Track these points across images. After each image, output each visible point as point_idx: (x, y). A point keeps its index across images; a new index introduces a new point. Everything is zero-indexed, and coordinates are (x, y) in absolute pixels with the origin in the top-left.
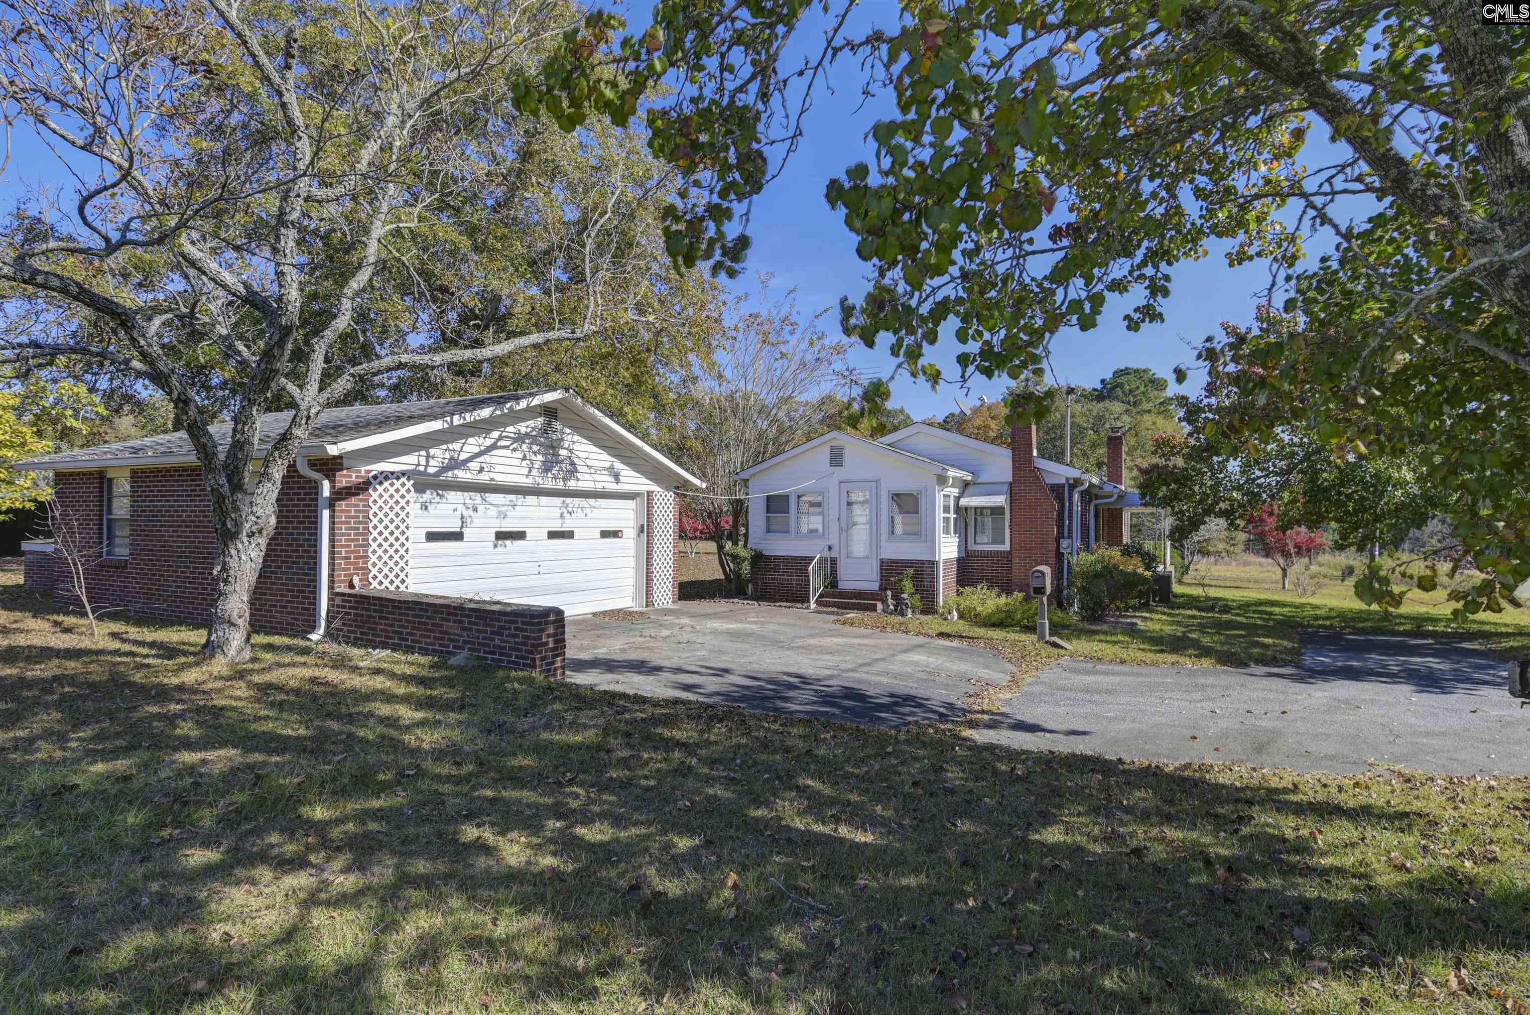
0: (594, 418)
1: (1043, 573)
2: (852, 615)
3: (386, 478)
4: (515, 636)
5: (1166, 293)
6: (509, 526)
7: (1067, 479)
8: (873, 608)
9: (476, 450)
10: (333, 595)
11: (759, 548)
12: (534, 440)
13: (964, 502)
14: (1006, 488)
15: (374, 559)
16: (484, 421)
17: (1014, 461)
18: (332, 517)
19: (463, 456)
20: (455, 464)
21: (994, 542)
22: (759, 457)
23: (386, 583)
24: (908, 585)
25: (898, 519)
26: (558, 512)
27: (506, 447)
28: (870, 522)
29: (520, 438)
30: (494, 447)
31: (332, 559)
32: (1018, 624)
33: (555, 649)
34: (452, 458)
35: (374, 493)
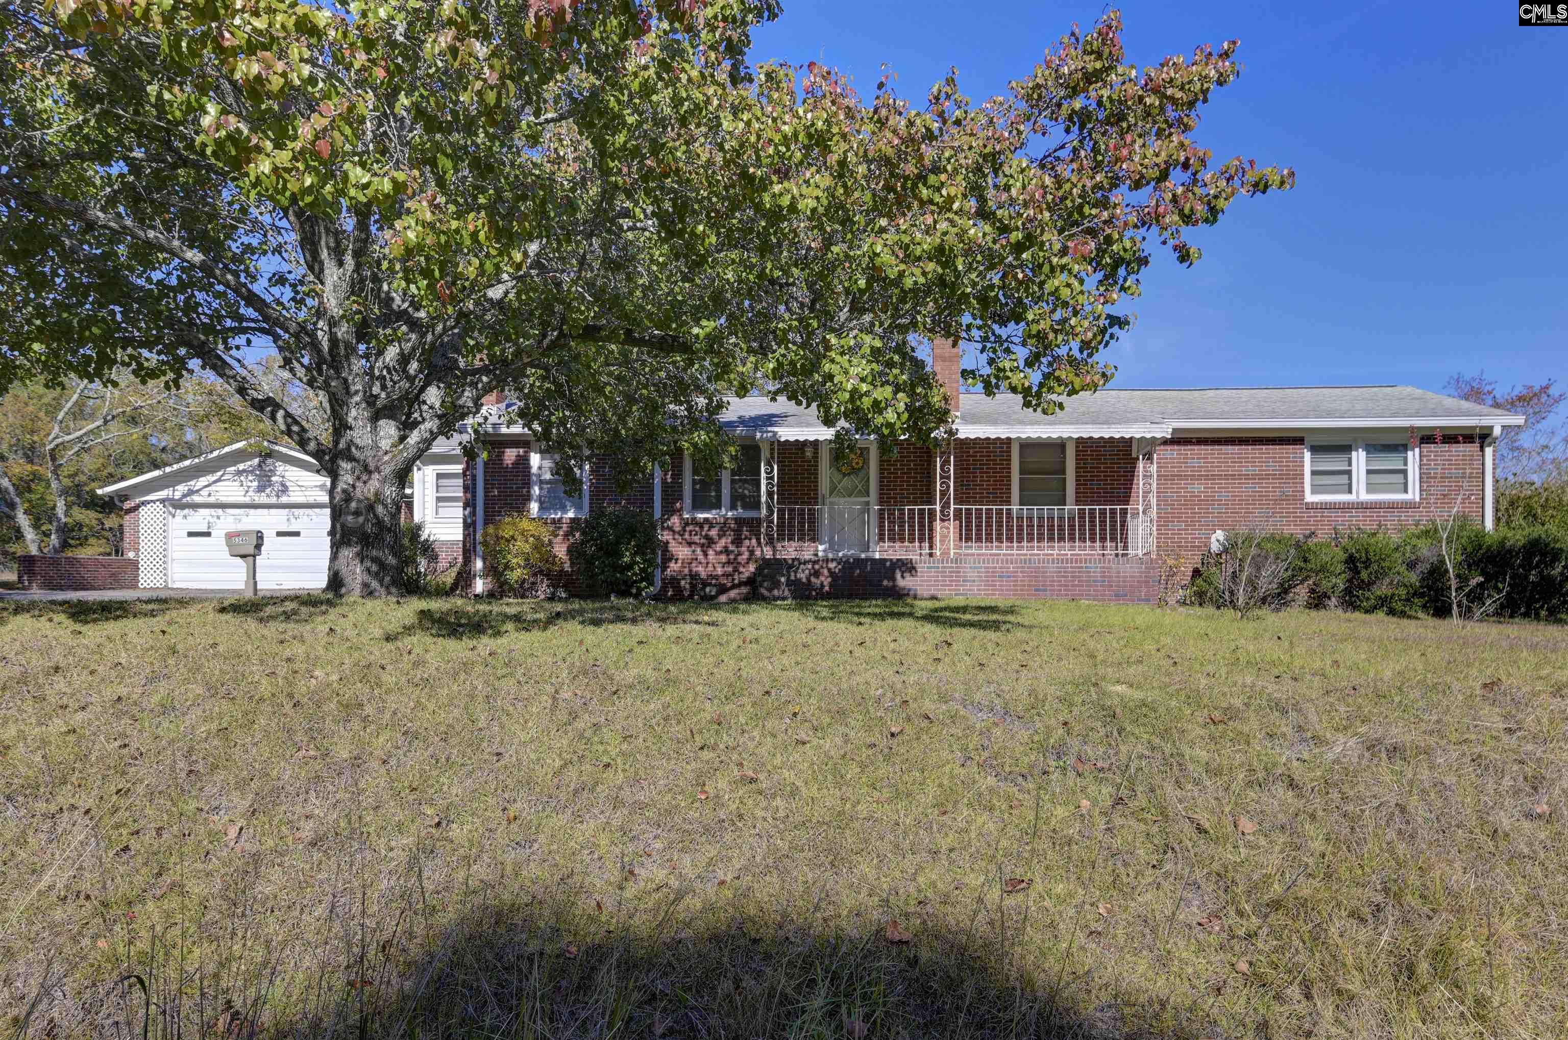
3: (149, 503)
9: (205, 483)
12: (251, 473)
19: (196, 488)
20: (192, 493)
27: (228, 480)
29: (239, 473)
30: (219, 480)
34: (189, 490)
35: (143, 511)
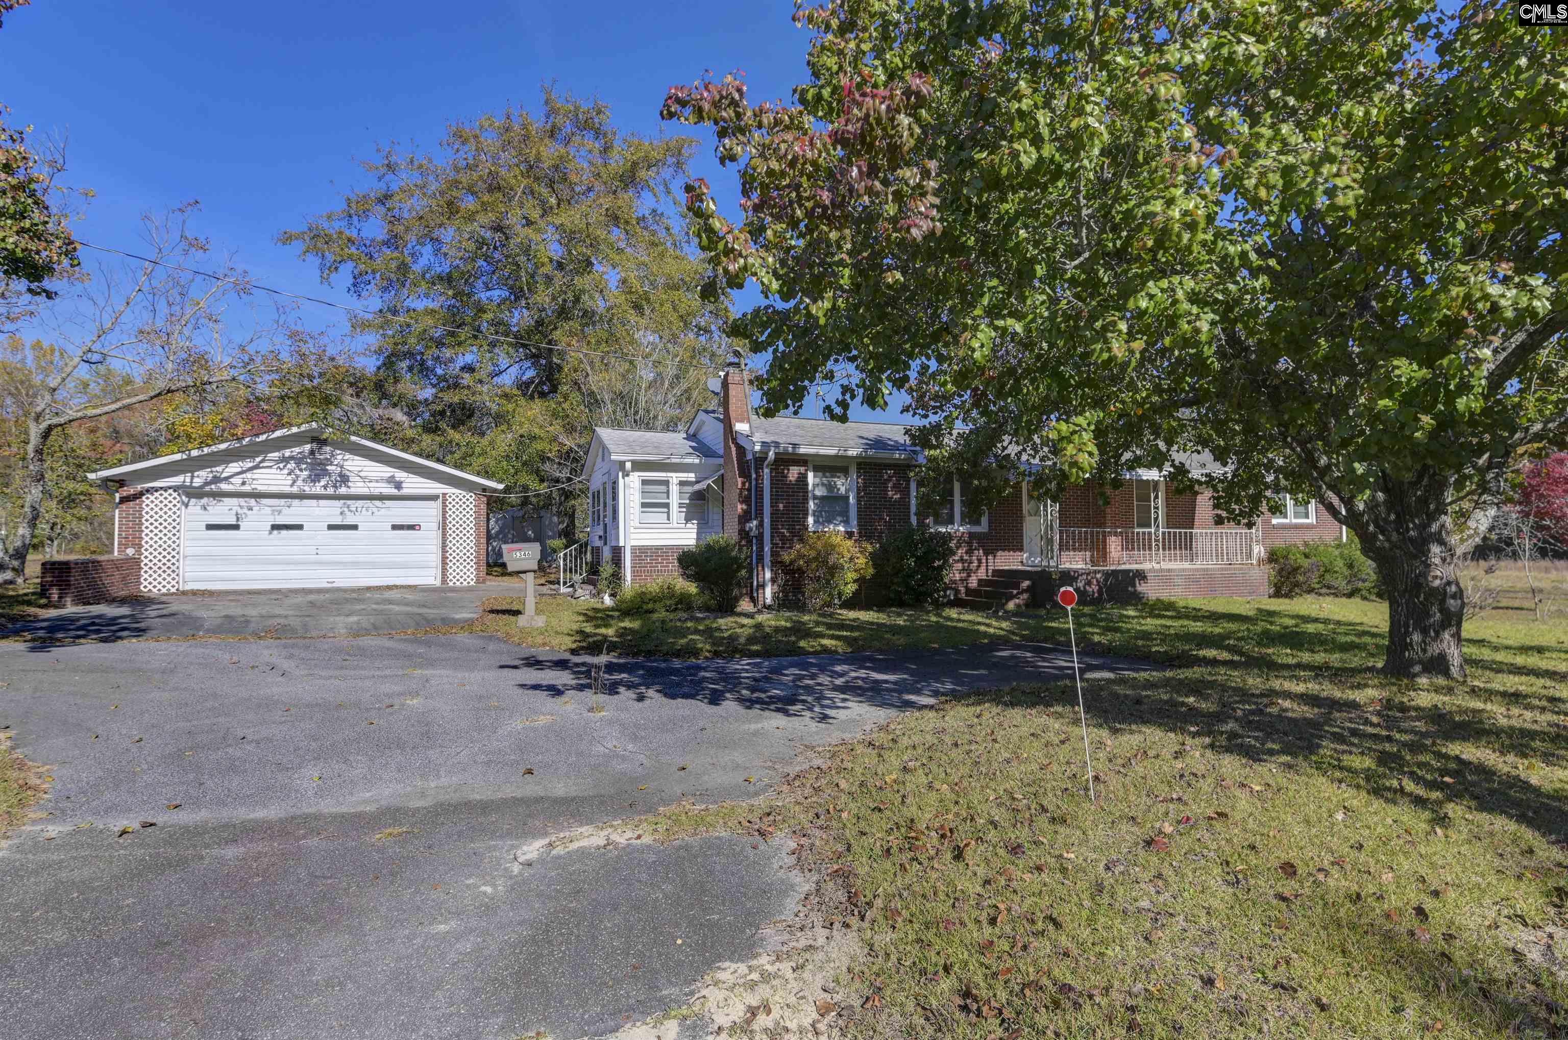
3: (154, 491)
6: (282, 520)
7: (754, 453)
9: (238, 470)
12: (301, 461)
15: (146, 539)
19: (225, 475)
20: (218, 480)
26: (336, 513)
27: (270, 467)
29: (284, 460)
30: (256, 467)
34: (214, 477)
35: (146, 500)
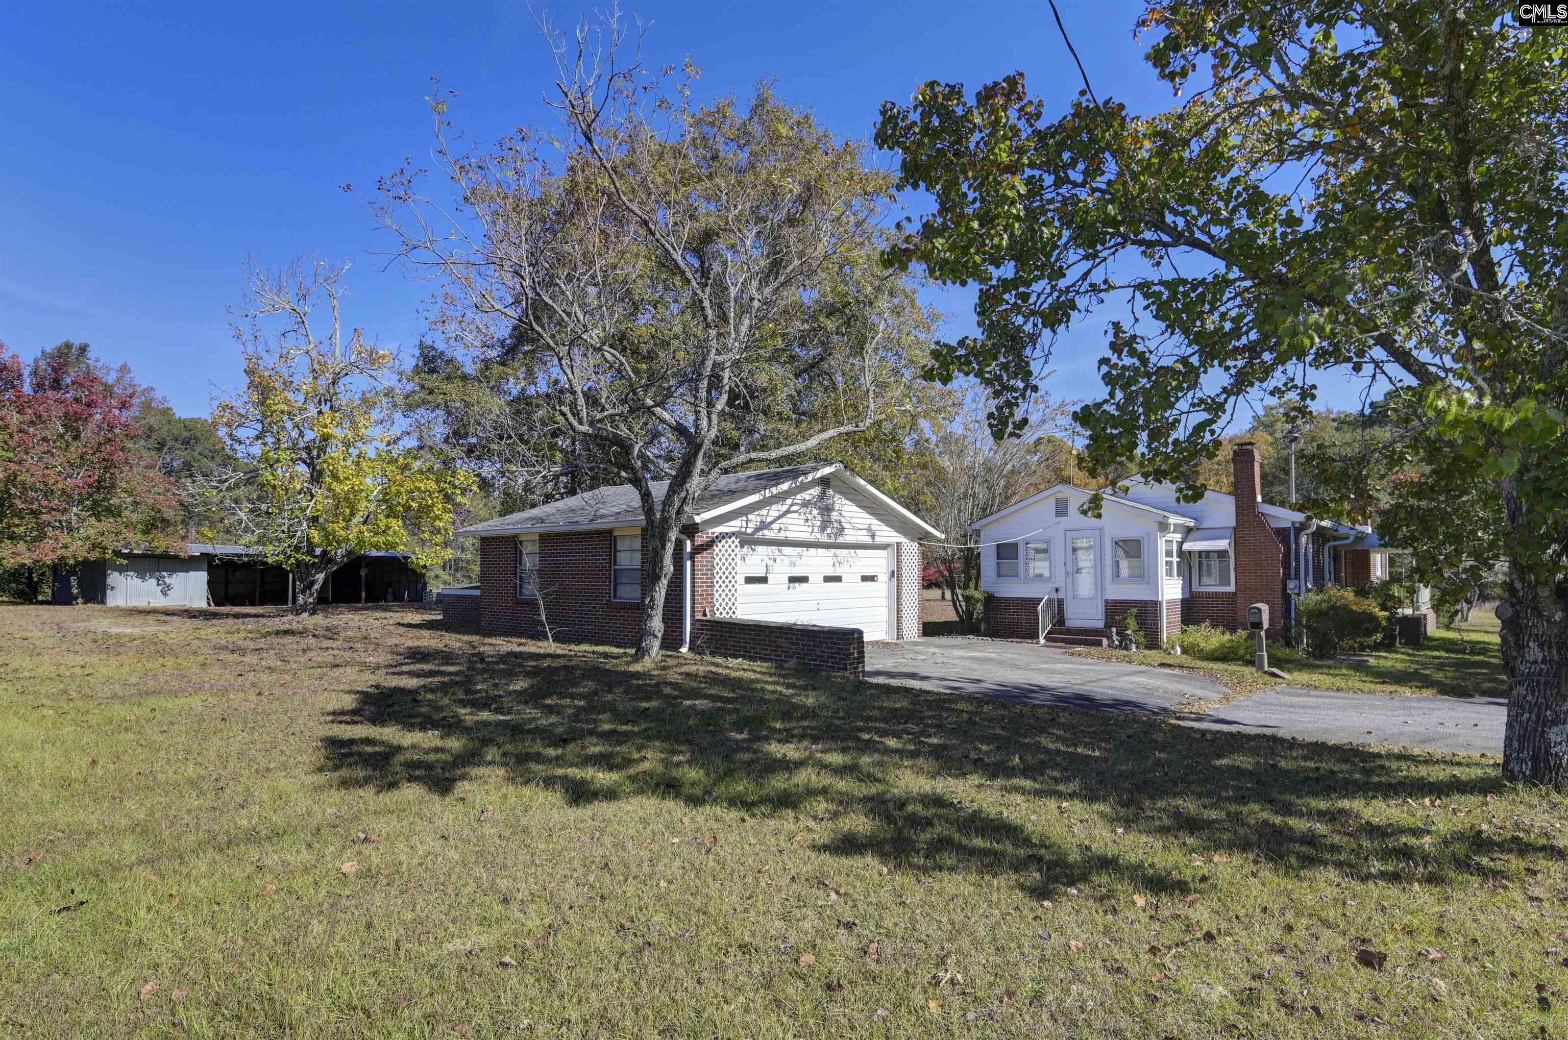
0: (859, 485)
1: (1259, 610)
2: (1079, 649)
3: (723, 538)
4: (832, 648)
5: (1313, 397)
6: (798, 572)
7: (1293, 523)
8: (1099, 644)
9: (777, 514)
10: (694, 622)
11: (991, 590)
12: (815, 505)
13: (1186, 546)
14: (1230, 532)
15: (717, 596)
16: (785, 492)
17: (1238, 508)
18: (693, 566)
19: (769, 519)
20: (764, 526)
21: (1221, 584)
22: (986, 511)
23: (724, 613)
24: (1132, 623)
25: (1124, 564)
26: (831, 563)
27: (796, 512)
28: (1094, 567)
29: (805, 504)
30: (788, 512)
31: (693, 595)
32: (1241, 658)
33: (858, 658)
34: (762, 522)
35: (716, 549)
